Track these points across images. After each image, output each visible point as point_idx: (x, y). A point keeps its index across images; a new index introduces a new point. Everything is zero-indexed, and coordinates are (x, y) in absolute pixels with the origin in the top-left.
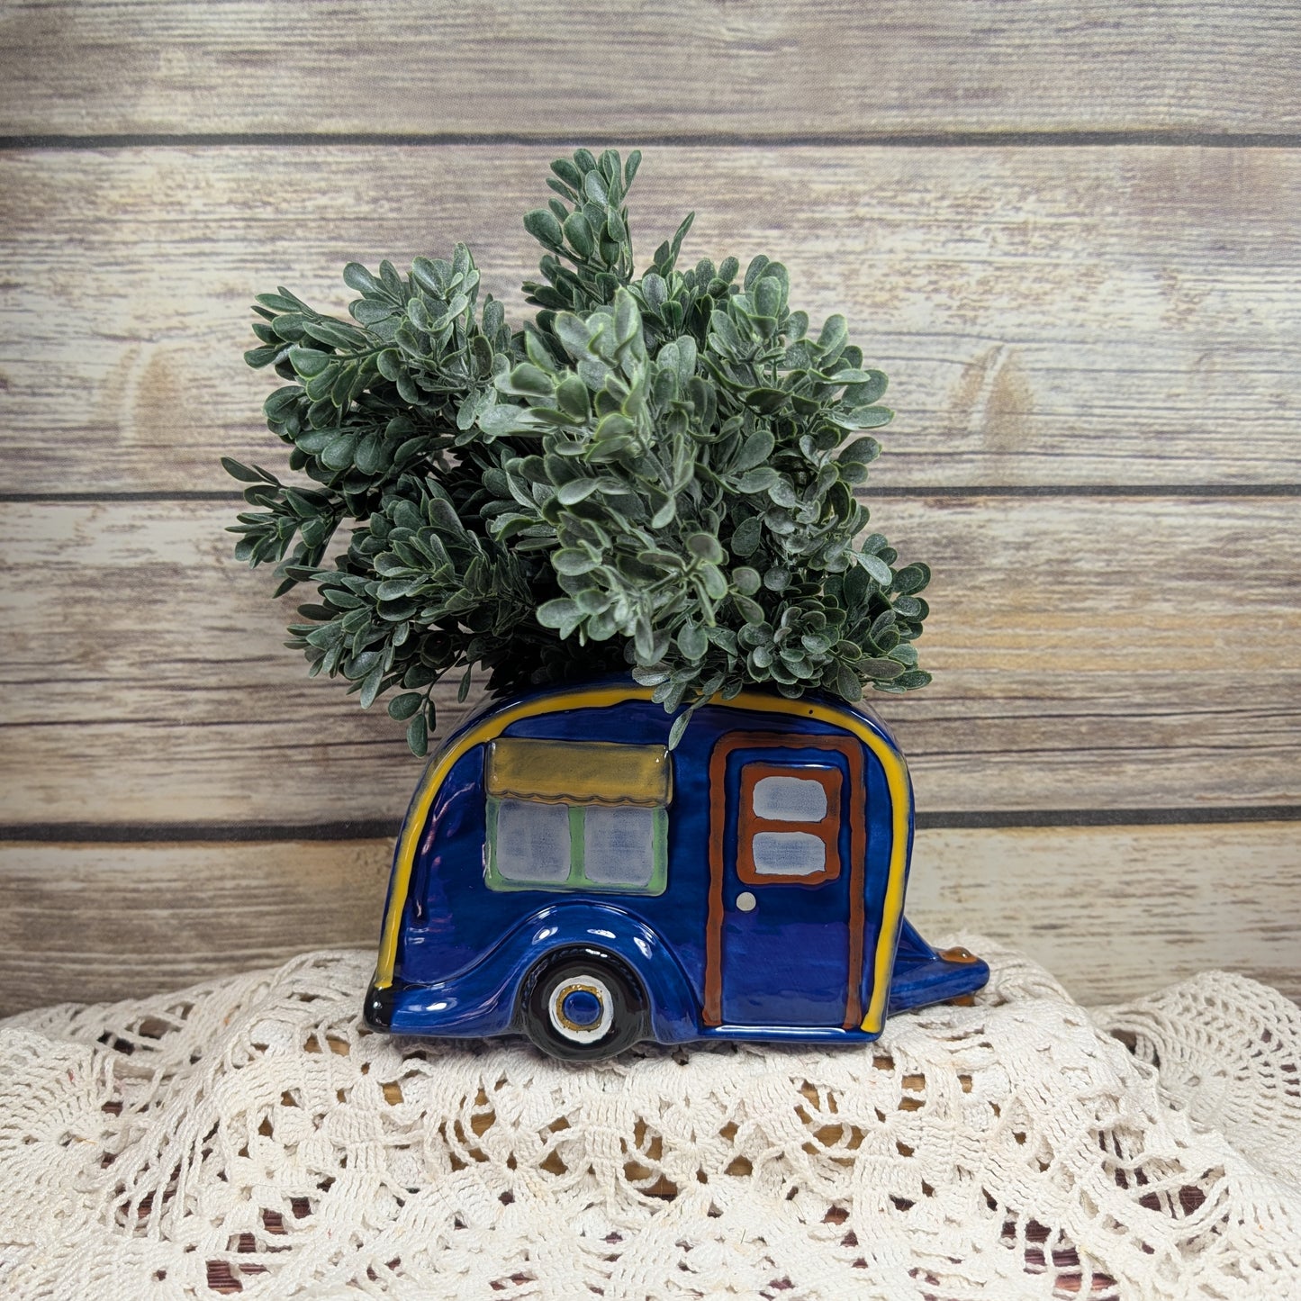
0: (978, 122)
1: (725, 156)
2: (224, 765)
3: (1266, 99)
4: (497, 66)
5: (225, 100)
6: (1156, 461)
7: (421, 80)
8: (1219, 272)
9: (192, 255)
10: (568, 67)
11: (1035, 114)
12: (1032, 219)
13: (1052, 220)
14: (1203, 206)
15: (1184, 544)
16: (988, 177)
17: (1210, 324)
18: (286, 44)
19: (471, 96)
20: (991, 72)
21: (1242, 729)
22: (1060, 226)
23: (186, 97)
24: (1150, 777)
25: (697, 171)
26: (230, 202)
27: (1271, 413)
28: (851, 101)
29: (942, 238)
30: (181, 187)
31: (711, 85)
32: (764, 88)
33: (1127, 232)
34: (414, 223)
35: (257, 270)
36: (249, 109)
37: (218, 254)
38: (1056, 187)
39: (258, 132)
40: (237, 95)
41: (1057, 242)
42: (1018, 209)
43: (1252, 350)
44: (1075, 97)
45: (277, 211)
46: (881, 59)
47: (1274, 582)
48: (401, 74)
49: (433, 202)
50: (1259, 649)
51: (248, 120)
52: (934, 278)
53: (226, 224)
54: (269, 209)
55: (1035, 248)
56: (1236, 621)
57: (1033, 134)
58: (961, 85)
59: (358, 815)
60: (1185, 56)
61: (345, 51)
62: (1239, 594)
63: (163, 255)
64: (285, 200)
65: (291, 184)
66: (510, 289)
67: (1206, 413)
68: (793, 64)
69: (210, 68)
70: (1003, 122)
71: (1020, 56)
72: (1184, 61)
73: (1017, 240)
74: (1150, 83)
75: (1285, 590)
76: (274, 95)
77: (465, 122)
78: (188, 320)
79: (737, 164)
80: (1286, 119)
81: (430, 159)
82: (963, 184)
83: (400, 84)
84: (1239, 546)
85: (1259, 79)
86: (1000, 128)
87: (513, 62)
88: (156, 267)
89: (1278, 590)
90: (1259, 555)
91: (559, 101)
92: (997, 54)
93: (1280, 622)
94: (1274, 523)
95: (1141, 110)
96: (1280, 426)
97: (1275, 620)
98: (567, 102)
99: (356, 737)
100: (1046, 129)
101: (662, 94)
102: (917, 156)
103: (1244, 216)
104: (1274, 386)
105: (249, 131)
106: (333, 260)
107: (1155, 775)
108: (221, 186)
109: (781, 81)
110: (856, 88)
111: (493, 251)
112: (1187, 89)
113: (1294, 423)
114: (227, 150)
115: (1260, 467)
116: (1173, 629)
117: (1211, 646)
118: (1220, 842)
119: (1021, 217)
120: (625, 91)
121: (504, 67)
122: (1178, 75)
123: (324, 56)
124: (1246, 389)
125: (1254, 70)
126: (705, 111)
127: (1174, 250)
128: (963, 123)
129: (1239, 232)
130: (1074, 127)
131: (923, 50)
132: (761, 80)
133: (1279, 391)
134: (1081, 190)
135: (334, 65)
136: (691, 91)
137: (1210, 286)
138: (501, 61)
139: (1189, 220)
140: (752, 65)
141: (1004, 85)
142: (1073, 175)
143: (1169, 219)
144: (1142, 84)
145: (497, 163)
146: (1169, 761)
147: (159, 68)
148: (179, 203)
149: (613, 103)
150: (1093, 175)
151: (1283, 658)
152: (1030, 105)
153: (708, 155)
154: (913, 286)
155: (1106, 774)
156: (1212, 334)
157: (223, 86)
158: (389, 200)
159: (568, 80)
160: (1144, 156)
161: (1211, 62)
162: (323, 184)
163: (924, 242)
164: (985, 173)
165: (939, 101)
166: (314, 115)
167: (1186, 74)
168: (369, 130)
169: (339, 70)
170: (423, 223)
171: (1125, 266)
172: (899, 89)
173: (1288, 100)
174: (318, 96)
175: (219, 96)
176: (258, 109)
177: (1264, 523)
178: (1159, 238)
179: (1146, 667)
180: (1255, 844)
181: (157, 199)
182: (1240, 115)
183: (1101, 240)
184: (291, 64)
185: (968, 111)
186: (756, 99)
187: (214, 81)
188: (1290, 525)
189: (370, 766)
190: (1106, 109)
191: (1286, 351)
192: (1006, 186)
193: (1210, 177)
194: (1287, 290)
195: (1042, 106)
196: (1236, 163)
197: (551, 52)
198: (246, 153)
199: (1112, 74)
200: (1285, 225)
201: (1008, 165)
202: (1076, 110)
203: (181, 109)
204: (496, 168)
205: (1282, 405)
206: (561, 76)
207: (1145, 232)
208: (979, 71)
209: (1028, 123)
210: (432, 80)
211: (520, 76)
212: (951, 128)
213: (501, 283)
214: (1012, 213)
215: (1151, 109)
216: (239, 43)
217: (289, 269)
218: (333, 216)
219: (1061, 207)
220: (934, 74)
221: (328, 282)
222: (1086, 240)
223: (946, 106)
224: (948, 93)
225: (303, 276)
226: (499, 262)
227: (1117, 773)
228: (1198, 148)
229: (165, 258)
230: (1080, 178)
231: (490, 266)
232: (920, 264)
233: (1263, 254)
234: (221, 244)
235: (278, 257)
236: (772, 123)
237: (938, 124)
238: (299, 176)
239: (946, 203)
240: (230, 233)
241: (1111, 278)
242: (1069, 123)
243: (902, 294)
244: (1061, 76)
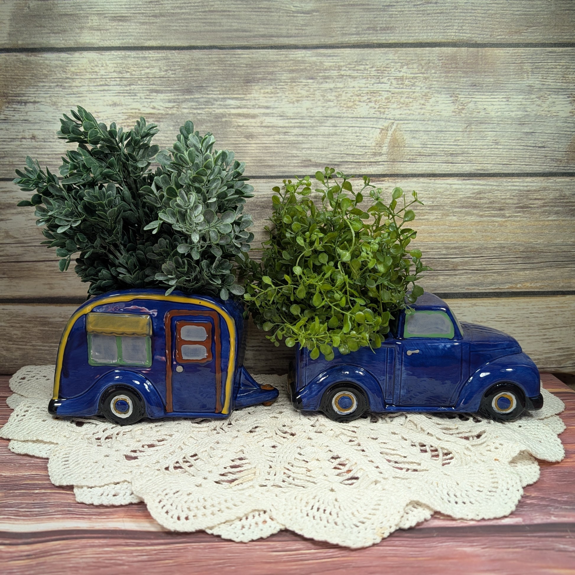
0: (385, 39)
1: (293, 53)
3: (491, 30)
4: (210, 21)
5: (112, 34)
6: (451, 164)
7: (183, 26)
8: (474, 95)
9: (101, 91)
10: (235, 21)
11: (406, 36)
12: (405, 75)
13: (413, 75)
14: (468, 70)
15: (461, 195)
16: (389, 59)
17: (470, 114)
18: (134, 13)
19: (200, 32)
20: (390, 21)
21: (483, 263)
22: (416, 78)
23: (98, 33)
24: (448, 281)
25: (282, 59)
26: (114, 71)
27: (493, 147)
28: (339, 32)
29: (372, 82)
30: (97, 66)
31: (287, 27)
32: (307, 28)
33: (440, 80)
34: (181, 79)
35: (124, 96)
36: (121, 37)
37: (110, 90)
38: (414, 63)
39: (124, 46)
40: (116, 32)
41: (414, 84)
42: (400, 71)
43: (486, 123)
44: (421, 30)
45: (131, 75)
46: (349, 17)
47: (494, 209)
48: (175, 24)
49: (187, 71)
50: (489, 234)
51: (121, 41)
52: (369, 97)
53: (113, 79)
54: (128, 74)
55: (406, 86)
56: (480, 223)
57: (405, 43)
58: (379, 26)
60: (461, 14)
61: (155, 16)
62: (481, 213)
63: (90, 91)
64: (134, 71)
65: (136, 65)
66: (215, 102)
67: (469, 147)
68: (317, 19)
69: (107, 23)
70: (394, 39)
71: (400, 15)
72: (461, 16)
73: (400, 83)
74: (448, 24)
75: (498, 212)
76: (130, 32)
77: (198, 41)
78: (99, 114)
79: (297, 56)
80: (498, 37)
81: (186, 55)
82: (380, 62)
83: (175, 28)
84: (481, 196)
85: (489, 23)
86: (393, 41)
87: (215, 19)
88: (88, 95)
89: (496, 212)
90: (489, 199)
91: (232, 33)
92: (392, 14)
93: (497, 224)
94: (494, 187)
95: (445, 34)
96: (496, 152)
97: (495, 223)
98: (235, 33)
100: (410, 42)
101: (269, 30)
102: (363, 52)
103: (483, 74)
104: (494, 136)
105: (121, 46)
106: (152, 92)
107: (450, 280)
108: (111, 67)
109: (313, 25)
110: (340, 28)
111: (209, 89)
112: (462, 27)
113: (501, 150)
114: (113, 52)
115: (489, 167)
116: (457, 226)
117: (471, 233)
118: (475, 305)
119: (401, 74)
120: (256, 29)
121: (212, 21)
122: (459, 21)
123: (148, 18)
124: (483, 138)
125: (487, 19)
126: (285, 37)
127: (457, 86)
128: (380, 39)
129: (481, 79)
130: (420, 41)
131: (365, 13)
132: (305, 25)
133: (496, 139)
134: (423, 64)
135: (151, 21)
136: (280, 29)
137: (470, 99)
138: (211, 19)
139: (463, 75)
140: (302, 20)
141: (395, 25)
142: (420, 59)
143: (455, 75)
144: (445, 25)
145: (210, 56)
146: (456, 275)
147: (88, 23)
148: (96, 72)
149: (252, 34)
150: (428, 58)
151: (498, 237)
152: (405, 33)
153: (287, 53)
154: (362, 100)
155: (433, 280)
156: (471, 117)
157: (111, 29)
158: (172, 70)
159: (236, 26)
160: (446, 51)
161: (471, 16)
162: (147, 65)
163: (365, 84)
164: (388, 58)
165: (371, 32)
166: (144, 40)
167: (461, 21)
168: (164, 45)
169: (153, 23)
170: (184, 79)
171: (439, 93)
172: (355, 28)
173: (499, 30)
174: (145, 33)
175: (110, 33)
176: (124, 37)
177: (490, 187)
178: (451, 82)
179: (447, 240)
180: (488, 306)
181: (88, 70)
182: (482, 36)
183: (430, 82)
184: (136, 21)
185: (381, 35)
186: (304, 32)
187: (108, 27)
188: (500, 188)
190: (432, 34)
191: (498, 124)
192: (396, 63)
193: (470, 59)
194: (499, 101)
195: (408, 33)
196: (480, 54)
197: (230, 15)
198: (120, 53)
199: (434, 21)
200: (498, 77)
201: (396, 55)
202: (421, 35)
203: (96, 38)
204: (210, 58)
205: (497, 143)
206: (233, 24)
207: (446, 80)
208: (385, 21)
209: (403, 40)
210: (186, 26)
211: (218, 24)
212: (375, 42)
213: (212, 100)
214: (397, 73)
215: (449, 34)
216: (117, 13)
217: (136, 96)
218: (151, 76)
219: (416, 70)
220: (369, 22)
221: (150, 100)
222: (425, 83)
223: (373, 33)
224: (374, 29)
225: (140, 98)
226: (211, 92)
227: (437, 280)
228: (466, 48)
229: (91, 92)
230: (423, 60)
231: (208, 94)
232: (364, 92)
233: (490, 87)
234: (111, 87)
235: (132, 91)
236: (310, 41)
237: (371, 40)
238: (139, 62)
239: (374, 69)
240: (115, 83)
241: (434, 97)
242: (419, 39)
243: (357, 103)
244: (416, 22)
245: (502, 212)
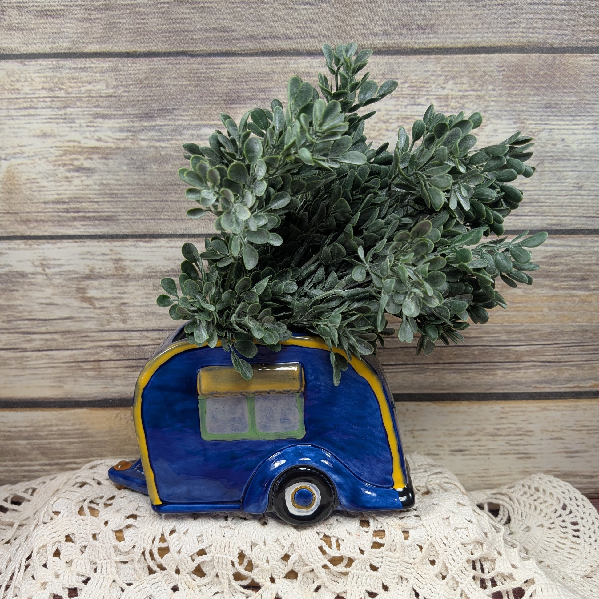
0: (423, 43)
1: (293, 61)
2: (50, 371)
3: (573, 28)
4: (176, 16)
5: (39, 36)
6: (514, 217)
7: (138, 24)
8: (548, 120)
9: (25, 116)
10: (212, 16)
11: (453, 38)
12: (451, 93)
13: (461, 94)
14: (540, 85)
16: (428, 71)
17: (542, 147)
18: (68, 6)
19: (163, 31)
20: (430, 16)
21: (557, 353)
22: (465, 97)
23: (18, 34)
24: (509, 377)
25: (279, 70)
26: (43, 88)
27: (574, 192)
28: (358, 32)
29: (405, 103)
30: (18, 81)
31: (286, 24)
32: (313, 25)
33: (500, 99)
34: (136, 98)
35: (58, 123)
36: (51, 40)
37: (38, 115)
38: (463, 76)
39: (55, 52)
40: (45, 33)
41: (463, 105)
42: (443, 88)
43: (564, 160)
44: (474, 29)
45: (67, 93)
46: (373, 9)
47: (574, 278)
48: (127, 21)
49: (145, 87)
50: (566, 313)
51: (51, 46)
52: (401, 124)
53: (41, 100)
54: (63, 92)
55: (452, 108)
56: (555, 298)
57: (451, 48)
58: (415, 23)
59: (116, 396)
60: (531, 6)
61: (98, 9)
62: (556, 285)
63: (10, 116)
64: (70, 87)
65: (73, 79)
66: (185, 131)
67: (540, 193)
68: (328, 13)
69: (31, 19)
70: (436, 42)
71: (445, 7)
72: (531, 9)
73: (443, 104)
74: (513, 21)
75: (580, 283)
76: (63, 32)
77: (160, 45)
78: (24, 149)
79: (300, 66)
80: (583, 39)
81: (143, 64)
82: (415, 75)
83: (127, 26)
84: (556, 260)
85: (571, 18)
86: (435, 46)
87: (184, 13)
88: (7, 122)
89: (576, 283)
90: (567, 265)
91: (208, 34)
92: (434, 6)
93: (577, 299)
94: (574, 249)
95: (507, 35)
96: (578, 199)
97: (575, 298)
98: (212, 34)
99: (114, 357)
100: (459, 46)
101: (261, 29)
102: (392, 61)
103: (561, 90)
104: (576, 178)
105: (51, 52)
106: (95, 118)
107: (512, 376)
108: (38, 81)
109: (322, 22)
110: (360, 25)
111: (176, 112)
112: (532, 24)
113: (585, 197)
114: (40, 61)
115: (568, 220)
116: (522, 303)
117: (542, 311)
118: (545, 409)
119: (445, 92)
120: (242, 28)
121: (179, 16)
122: (527, 16)
123: (88, 12)
124: (561, 180)
125: (567, 13)
126: (282, 38)
127: (524, 108)
128: (415, 43)
129: (559, 98)
130: (473, 44)
131: (395, 4)
132: (312, 22)
133: (578, 181)
134: (476, 78)
135: (93, 16)
136: (276, 27)
137: (543, 127)
138: (178, 13)
139: (532, 93)
140: (306, 14)
141: (437, 22)
142: (472, 70)
143: (522, 92)
144: (509, 21)
145: (177, 66)
146: (519, 369)
147: (5, 20)
148: (18, 89)
149: (235, 35)
150: (483, 69)
151: (578, 317)
152: (450, 33)
153: (285, 61)
154: (390, 129)
155: (488, 375)
156: (543, 152)
157: (37, 28)
158: (123, 86)
159: (213, 23)
160: (509, 59)
161: (545, 9)
162: (89, 78)
163: (395, 106)
164: (426, 69)
165: (404, 31)
166: (83, 43)
167: (531, 16)
168: (112, 50)
169: (96, 19)
170: (141, 98)
171: (499, 117)
172: (382, 25)
173: (585, 29)
174: (85, 33)
175: (35, 33)
176: (55, 40)
177: (569, 249)
178: (516, 102)
179: (508, 322)
180: (563, 410)
181: (6, 87)
182: (560, 37)
183: (486, 103)
184: (71, 16)
185: (418, 36)
186: (309, 31)
187: (33, 26)
188: (583, 250)
189: (121, 372)
190: (490, 35)
191: (582, 160)
192: (438, 76)
193: (543, 70)
194: (583, 129)
195: (456, 33)
196: (558, 62)
197: (204, 8)
198: (50, 63)
199: (492, 16)
200: (582, 95)
201: (439, 65)
202: (474, 36)
203: (17, 41)
204: (177, 69)
205: (580, 188)
206: (209, 21)
207: (509, 99)
208: (424, 15)
209: (449, 43)
210: (143, 24)
211: (188, 21)
212: (410, 46)
213: (180, 128)
214: (440, 90)
215: (513, 35)
216: (45, 6)
217: (74, 122)
218: (95, 95)
219: (466, 87)
220: (401, 17)
221: (93, 129)
222: (478, 104)
223: (407, 34)
224: (408, 27)
225: (80, 126)
226: (179, 118)
227: (493, 375)
228: (538, 55)
229: (12, 117)
230: (476, 71)
231: (175, 120)
232: (394, 117)
233: (571, 110)
234: (39, 110)
235: (68, 117)
236: (317, 44)
237: (403, 43)
238: (77, 74)
239: (407, 85)
240: (43, 105)
241: (491, 123)
242: (470, 42)
243: (384, 132)
244: (467, 17)
245: (585, 283)
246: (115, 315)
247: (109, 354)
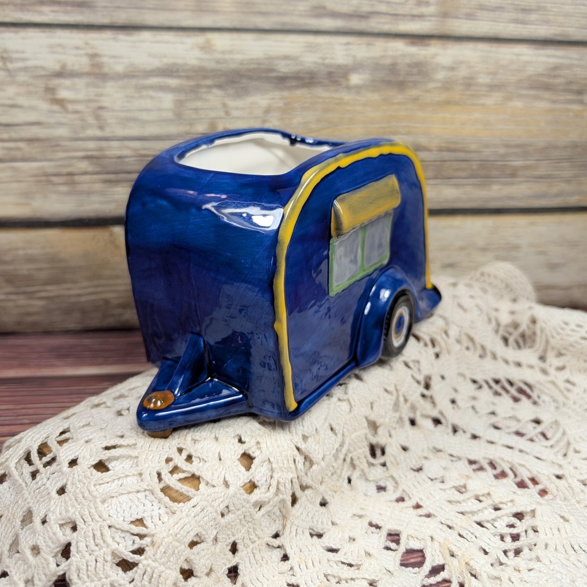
6: (521, 25)
24: (503, 192)
50: (560, 128)
56: (551, 113)
75: (576, 97)
84: (557, 73)
89: (572, 97)
90: (565, 78)
93: (571, 114)
94: (575, 62)
96: (582, 10)
115: (571, 31)
118: (533, 224)
146: (513, 184)
155: (483, 190)
177: (569, 61)
188: (582, 63)
227: (489, 190)
246: (91, 120)
247: (84, 165)
